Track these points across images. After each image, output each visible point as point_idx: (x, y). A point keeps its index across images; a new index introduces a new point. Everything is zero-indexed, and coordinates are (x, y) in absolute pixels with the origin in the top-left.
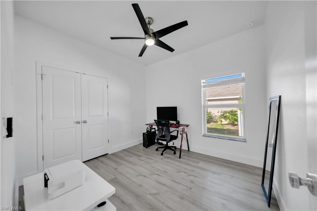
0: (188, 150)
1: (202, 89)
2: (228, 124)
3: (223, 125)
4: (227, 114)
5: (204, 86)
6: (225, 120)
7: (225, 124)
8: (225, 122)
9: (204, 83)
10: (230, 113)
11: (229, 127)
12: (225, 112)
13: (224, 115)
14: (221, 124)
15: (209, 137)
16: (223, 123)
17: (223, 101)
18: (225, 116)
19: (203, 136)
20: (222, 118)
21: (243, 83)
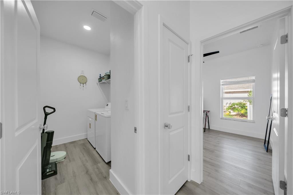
0: (208, 128)
1: (221, 86)
2: (237, 115)
3: (231, 115)
4: (236, 106)
5: (223, 85)
6: (233, 111)
7: (233, 115)
8: (233, 113)
9: (222, 82)
10: (238, 105)
11: (238, 117)
12: (234, 104)
13: (232, 106)
14: (229, 115)
15: (226, 119)
16: (231, 114)
17: (231, 93)
18: (234, 108)
19: (221, 119)
20: (231, 109)
21: (253, 83)
